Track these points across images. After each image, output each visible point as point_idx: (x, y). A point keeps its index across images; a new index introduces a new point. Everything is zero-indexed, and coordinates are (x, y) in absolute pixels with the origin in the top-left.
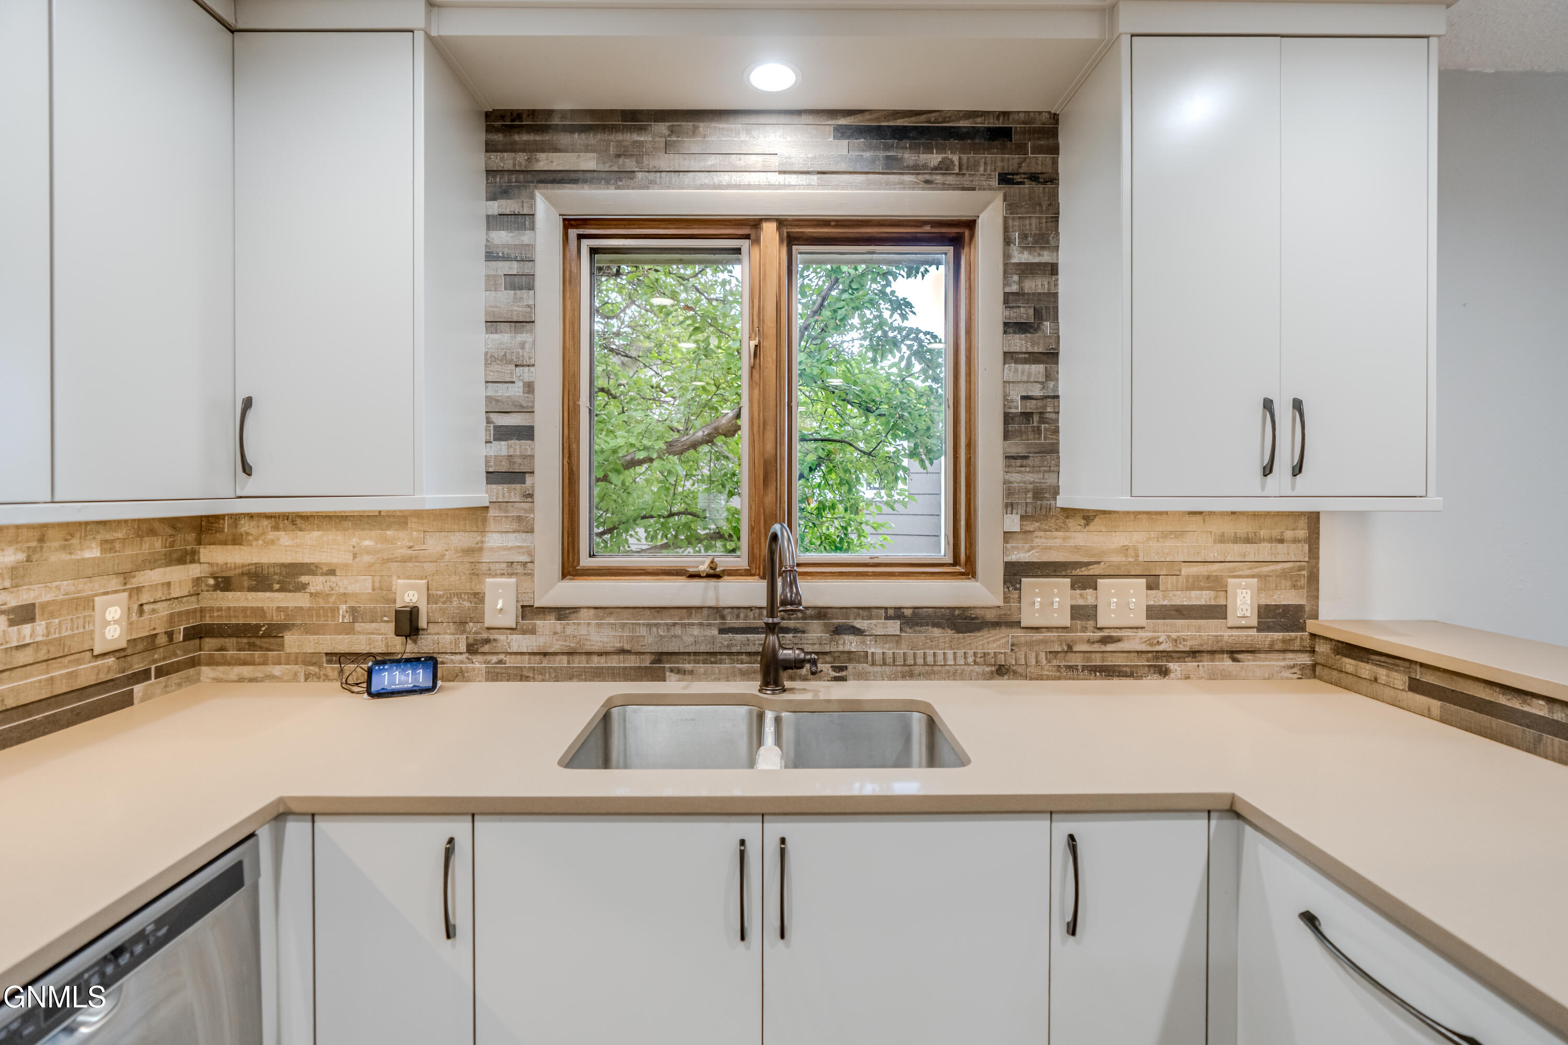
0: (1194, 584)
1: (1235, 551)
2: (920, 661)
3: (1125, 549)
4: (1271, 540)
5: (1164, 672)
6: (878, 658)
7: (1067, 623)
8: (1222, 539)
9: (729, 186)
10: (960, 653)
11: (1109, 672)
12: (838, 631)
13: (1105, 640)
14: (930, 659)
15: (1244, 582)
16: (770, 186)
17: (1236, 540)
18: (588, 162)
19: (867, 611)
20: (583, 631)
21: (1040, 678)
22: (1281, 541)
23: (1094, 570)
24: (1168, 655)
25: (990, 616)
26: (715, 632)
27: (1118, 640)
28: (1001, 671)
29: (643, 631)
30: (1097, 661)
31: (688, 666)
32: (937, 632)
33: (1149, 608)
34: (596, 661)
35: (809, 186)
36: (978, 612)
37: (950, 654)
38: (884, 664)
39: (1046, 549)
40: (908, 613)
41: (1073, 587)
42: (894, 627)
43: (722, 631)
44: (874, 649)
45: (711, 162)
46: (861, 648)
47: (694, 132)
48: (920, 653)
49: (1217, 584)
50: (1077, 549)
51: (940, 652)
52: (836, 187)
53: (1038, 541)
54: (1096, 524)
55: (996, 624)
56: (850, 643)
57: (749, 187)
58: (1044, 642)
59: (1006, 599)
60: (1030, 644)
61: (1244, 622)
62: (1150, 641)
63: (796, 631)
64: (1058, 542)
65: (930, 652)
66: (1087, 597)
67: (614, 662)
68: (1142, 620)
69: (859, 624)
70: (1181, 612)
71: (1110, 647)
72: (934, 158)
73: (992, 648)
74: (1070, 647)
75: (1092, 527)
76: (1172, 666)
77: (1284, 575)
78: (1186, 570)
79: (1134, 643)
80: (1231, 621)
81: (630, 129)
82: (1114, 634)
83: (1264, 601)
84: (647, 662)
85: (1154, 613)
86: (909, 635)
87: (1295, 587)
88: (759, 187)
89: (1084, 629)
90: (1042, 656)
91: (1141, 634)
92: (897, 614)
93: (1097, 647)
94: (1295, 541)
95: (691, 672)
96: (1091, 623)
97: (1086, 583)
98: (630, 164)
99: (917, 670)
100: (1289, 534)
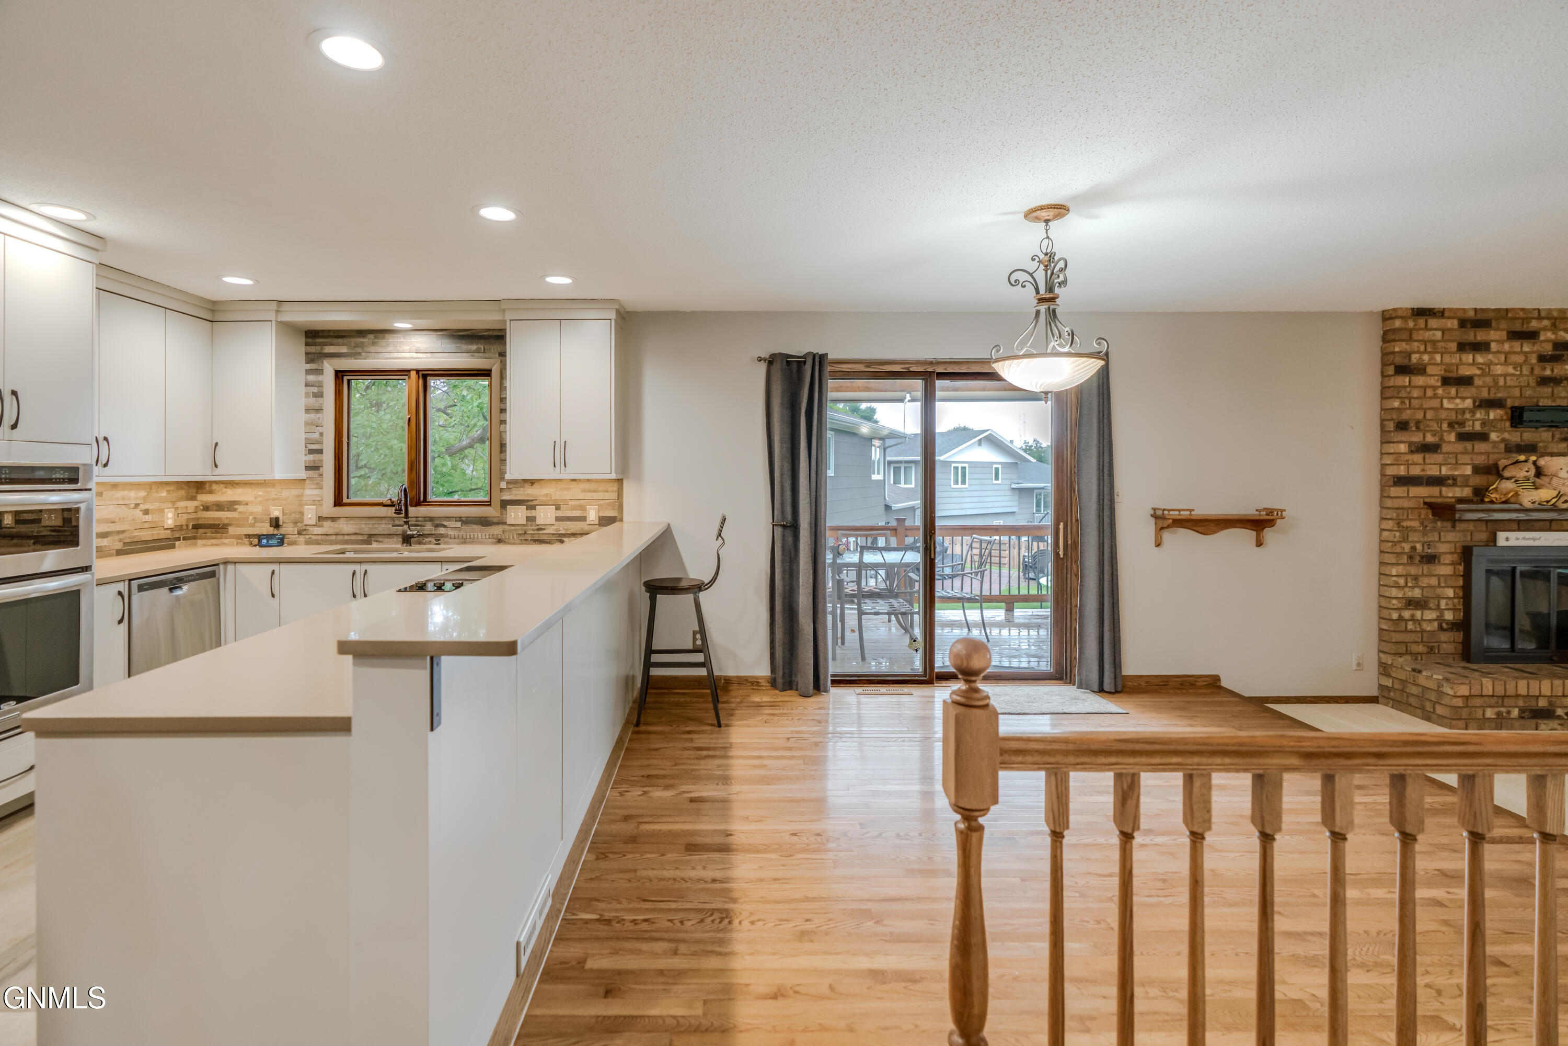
0: (574, 508)
1: (589, 495)
2: (468, 537)
3: (547, 495)
4: (603, 491)
5: (562, 542)
6: (453, 536)
7: (524, 523)
8: (584, 491)
9: (397, 358)
10: (483, 534)
11: (541, 542)
12: (437, 526)
13: (539, 529)
14: (472, 537)
15: (592, 507)
16: (412, 358)
17: (590, 491)
18: (344, 350)
19: (449, 518)
20: (341, 526)
21: (514, 544)
22: (607, 492)
23: (534, 503)
24: (565, 535)
25: (495, 520)
26: (391, 526)
27: (544, 529)
28: (500, 541)
29: (363, 526)
30: (536, 537)
31: (380, 539)
32: (475, 526)
33: (556, 517)
34: (346, 538)
35: (427, 358)
36: (492, 519)
37: (480, 534)
38: (455, 538)
39: (517, 495)
40: (464, 519)
41: (527, 509)
42: (459, 524)
43: (393, 526)
44: (451, 533)
45: (390, 349)
46: (446, 532)
47: (384, 338)
48: (468, 534)
49: (583, 508)
50: (528, 495)
51: (476, 534)
52: (437, 358)
53: (514, 492)
54: (536, 485)
55: (498, 523)
56: (442, 531)
57: (404, 358)
58: (516, 530)
59: (502, 514)
60: (510, 531)
61: (592, 523)
62: (556, 530)
63: (421, 526)
64: (521, 492)
65: (472, 534)
66: (532, 513)
67: (353, 538)
68: (553, 522)
69: (445, 523)
70: (569, 519)
71: (541, 532)
72: (474, 347)
73: (496, 533)
74: (525, 532)
75: (534, 486)
76: (565, 539)
77: (608, 504)
78: (571, 503)
79: (551, 530)
80: (588, 522)
81: (360, 337)
82: (543, 527)
83: (601, 514)
84: (365, 538)
85: (558, 519)
86: (464, 527)
87: (613, 509)
88: (408, 358)
89: (531, 526)
90: (515, 536)
91: (553, 527)
92: (459, 519)
93: (536, 532)
94: (613, 491)
95: (382, 542)
96: (534, 523)
97: (533, 508)
98: (359, 350)
99: (468, 540)
100: (610, 489)
